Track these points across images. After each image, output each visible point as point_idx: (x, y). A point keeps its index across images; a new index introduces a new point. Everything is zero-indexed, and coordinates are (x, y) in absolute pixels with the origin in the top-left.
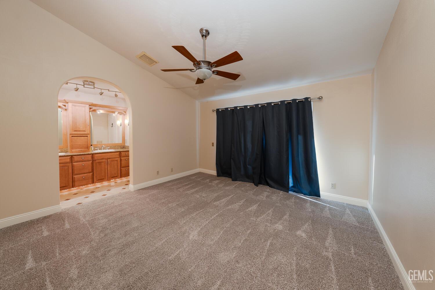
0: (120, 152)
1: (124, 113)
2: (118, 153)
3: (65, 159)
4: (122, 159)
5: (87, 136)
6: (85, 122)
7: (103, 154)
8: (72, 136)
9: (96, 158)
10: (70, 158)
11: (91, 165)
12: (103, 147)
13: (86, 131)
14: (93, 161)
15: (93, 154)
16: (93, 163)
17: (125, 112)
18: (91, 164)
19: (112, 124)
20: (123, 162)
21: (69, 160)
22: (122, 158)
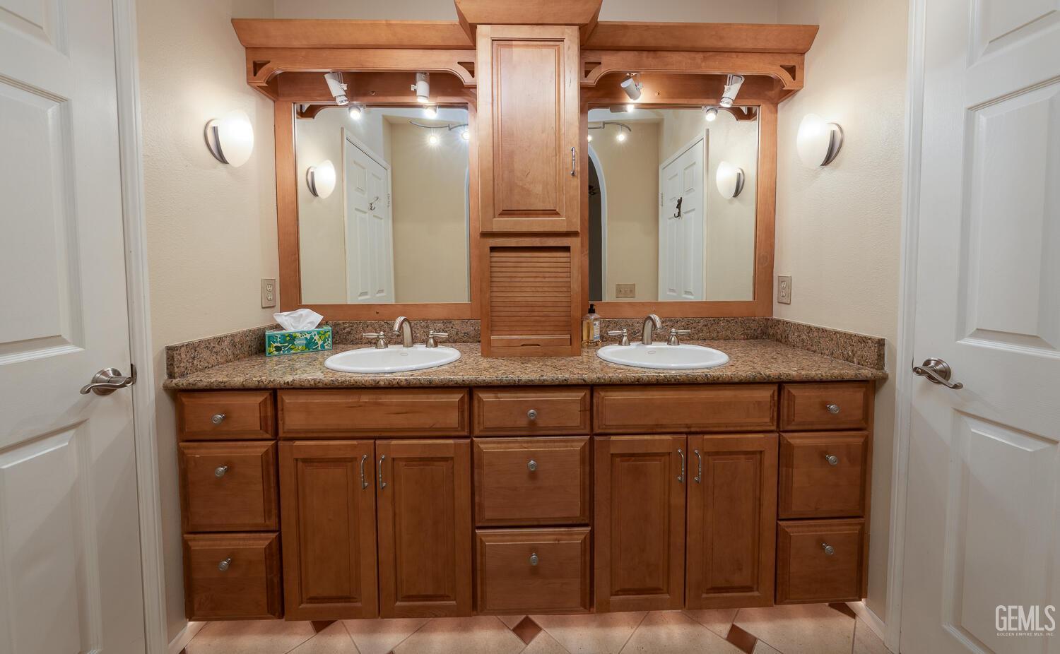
0: (781, 384)
1: (785, 76)
2: (765, 394)
3: (432, 406)
4: (790, 445)
5: (567, 249)
6: (558, 148)
7: (656, 395)
8: (493, 249)
9: (609, 419)
10: (462, 400)
11: (578, 471)
12: (649, 325)
13: (563, 212)
14: (591, 441)
15: (592, 388)
16: (589, 456)
17: (792, 70)
18: (583, 462)
19: (680, 202)
20: (799, 477)
21: (452, 419)
22: (796, 440)
